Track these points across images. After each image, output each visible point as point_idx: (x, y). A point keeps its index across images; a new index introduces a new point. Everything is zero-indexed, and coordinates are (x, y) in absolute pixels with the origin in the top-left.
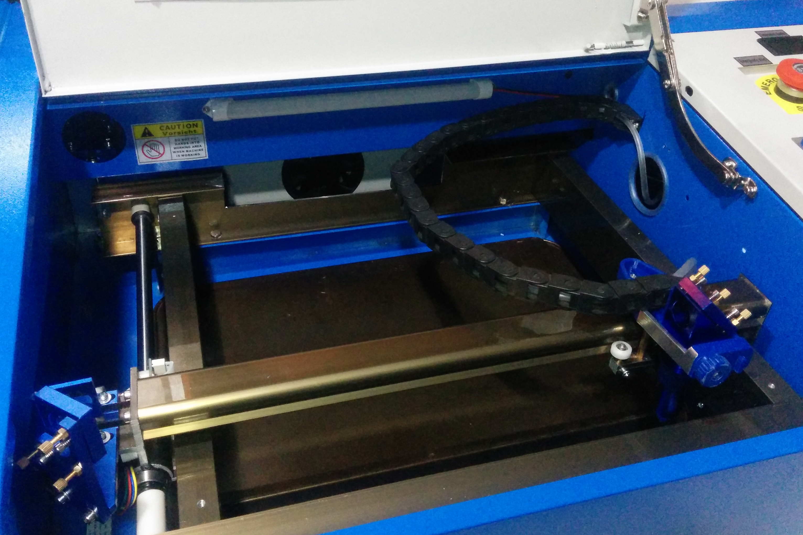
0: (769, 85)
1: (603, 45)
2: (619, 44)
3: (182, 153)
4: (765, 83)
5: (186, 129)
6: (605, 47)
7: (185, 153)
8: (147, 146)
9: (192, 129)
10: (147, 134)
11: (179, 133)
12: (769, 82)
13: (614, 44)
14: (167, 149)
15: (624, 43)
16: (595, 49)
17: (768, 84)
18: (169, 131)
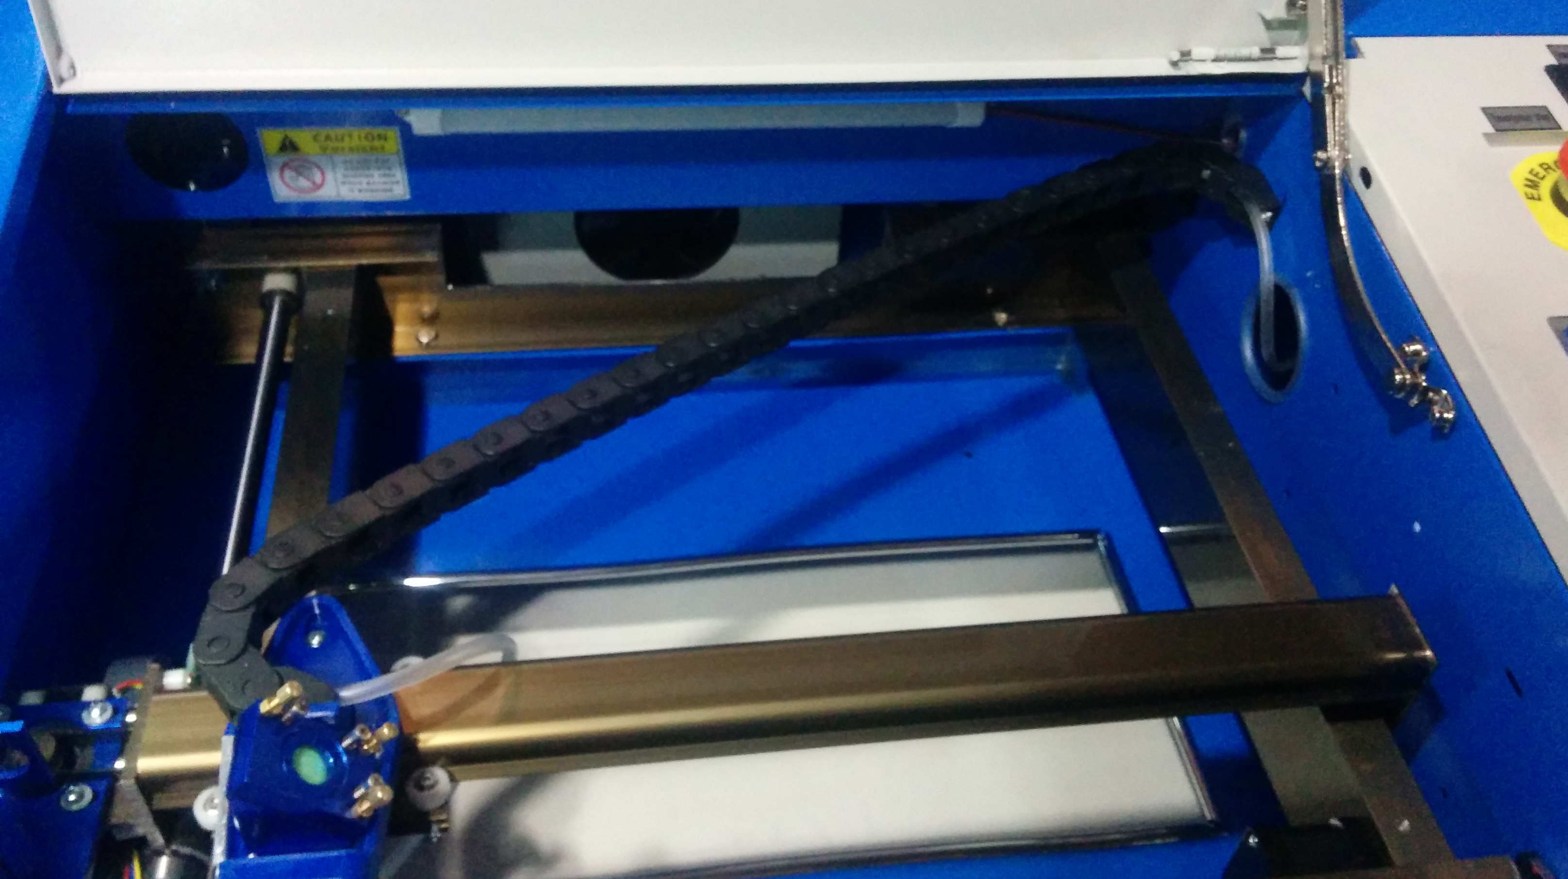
0: (1543, 178)
1: (1211, 53)
2: (1245, 52)
3: (359, 186)
4: (1534, 173)
5: (365, 143)
6: (1213, 58)
7: (364, 186)
8: (290, 168)
9: (377, 143)
10: (288, 146)
11: (351, 150)
12: (1545, 170)
13: (1231, 52)
14: (329, 176)
15: (1256, 52)
16: (1191, 60)
17: (1542, 173)
18: (331, 144)
